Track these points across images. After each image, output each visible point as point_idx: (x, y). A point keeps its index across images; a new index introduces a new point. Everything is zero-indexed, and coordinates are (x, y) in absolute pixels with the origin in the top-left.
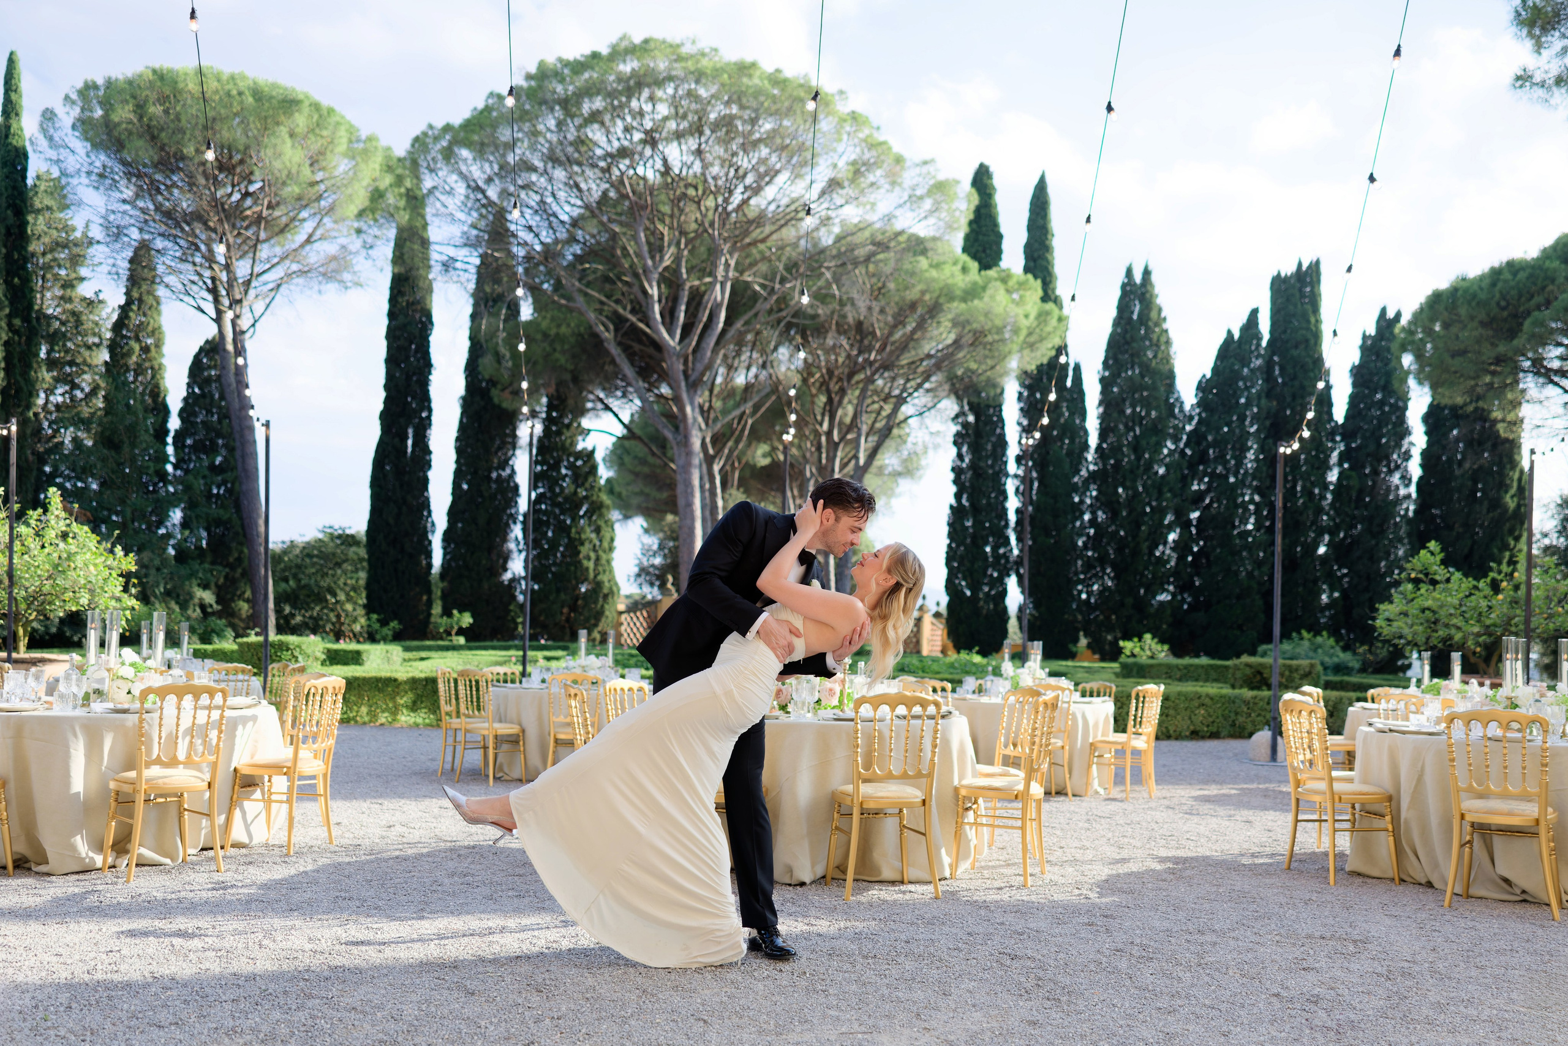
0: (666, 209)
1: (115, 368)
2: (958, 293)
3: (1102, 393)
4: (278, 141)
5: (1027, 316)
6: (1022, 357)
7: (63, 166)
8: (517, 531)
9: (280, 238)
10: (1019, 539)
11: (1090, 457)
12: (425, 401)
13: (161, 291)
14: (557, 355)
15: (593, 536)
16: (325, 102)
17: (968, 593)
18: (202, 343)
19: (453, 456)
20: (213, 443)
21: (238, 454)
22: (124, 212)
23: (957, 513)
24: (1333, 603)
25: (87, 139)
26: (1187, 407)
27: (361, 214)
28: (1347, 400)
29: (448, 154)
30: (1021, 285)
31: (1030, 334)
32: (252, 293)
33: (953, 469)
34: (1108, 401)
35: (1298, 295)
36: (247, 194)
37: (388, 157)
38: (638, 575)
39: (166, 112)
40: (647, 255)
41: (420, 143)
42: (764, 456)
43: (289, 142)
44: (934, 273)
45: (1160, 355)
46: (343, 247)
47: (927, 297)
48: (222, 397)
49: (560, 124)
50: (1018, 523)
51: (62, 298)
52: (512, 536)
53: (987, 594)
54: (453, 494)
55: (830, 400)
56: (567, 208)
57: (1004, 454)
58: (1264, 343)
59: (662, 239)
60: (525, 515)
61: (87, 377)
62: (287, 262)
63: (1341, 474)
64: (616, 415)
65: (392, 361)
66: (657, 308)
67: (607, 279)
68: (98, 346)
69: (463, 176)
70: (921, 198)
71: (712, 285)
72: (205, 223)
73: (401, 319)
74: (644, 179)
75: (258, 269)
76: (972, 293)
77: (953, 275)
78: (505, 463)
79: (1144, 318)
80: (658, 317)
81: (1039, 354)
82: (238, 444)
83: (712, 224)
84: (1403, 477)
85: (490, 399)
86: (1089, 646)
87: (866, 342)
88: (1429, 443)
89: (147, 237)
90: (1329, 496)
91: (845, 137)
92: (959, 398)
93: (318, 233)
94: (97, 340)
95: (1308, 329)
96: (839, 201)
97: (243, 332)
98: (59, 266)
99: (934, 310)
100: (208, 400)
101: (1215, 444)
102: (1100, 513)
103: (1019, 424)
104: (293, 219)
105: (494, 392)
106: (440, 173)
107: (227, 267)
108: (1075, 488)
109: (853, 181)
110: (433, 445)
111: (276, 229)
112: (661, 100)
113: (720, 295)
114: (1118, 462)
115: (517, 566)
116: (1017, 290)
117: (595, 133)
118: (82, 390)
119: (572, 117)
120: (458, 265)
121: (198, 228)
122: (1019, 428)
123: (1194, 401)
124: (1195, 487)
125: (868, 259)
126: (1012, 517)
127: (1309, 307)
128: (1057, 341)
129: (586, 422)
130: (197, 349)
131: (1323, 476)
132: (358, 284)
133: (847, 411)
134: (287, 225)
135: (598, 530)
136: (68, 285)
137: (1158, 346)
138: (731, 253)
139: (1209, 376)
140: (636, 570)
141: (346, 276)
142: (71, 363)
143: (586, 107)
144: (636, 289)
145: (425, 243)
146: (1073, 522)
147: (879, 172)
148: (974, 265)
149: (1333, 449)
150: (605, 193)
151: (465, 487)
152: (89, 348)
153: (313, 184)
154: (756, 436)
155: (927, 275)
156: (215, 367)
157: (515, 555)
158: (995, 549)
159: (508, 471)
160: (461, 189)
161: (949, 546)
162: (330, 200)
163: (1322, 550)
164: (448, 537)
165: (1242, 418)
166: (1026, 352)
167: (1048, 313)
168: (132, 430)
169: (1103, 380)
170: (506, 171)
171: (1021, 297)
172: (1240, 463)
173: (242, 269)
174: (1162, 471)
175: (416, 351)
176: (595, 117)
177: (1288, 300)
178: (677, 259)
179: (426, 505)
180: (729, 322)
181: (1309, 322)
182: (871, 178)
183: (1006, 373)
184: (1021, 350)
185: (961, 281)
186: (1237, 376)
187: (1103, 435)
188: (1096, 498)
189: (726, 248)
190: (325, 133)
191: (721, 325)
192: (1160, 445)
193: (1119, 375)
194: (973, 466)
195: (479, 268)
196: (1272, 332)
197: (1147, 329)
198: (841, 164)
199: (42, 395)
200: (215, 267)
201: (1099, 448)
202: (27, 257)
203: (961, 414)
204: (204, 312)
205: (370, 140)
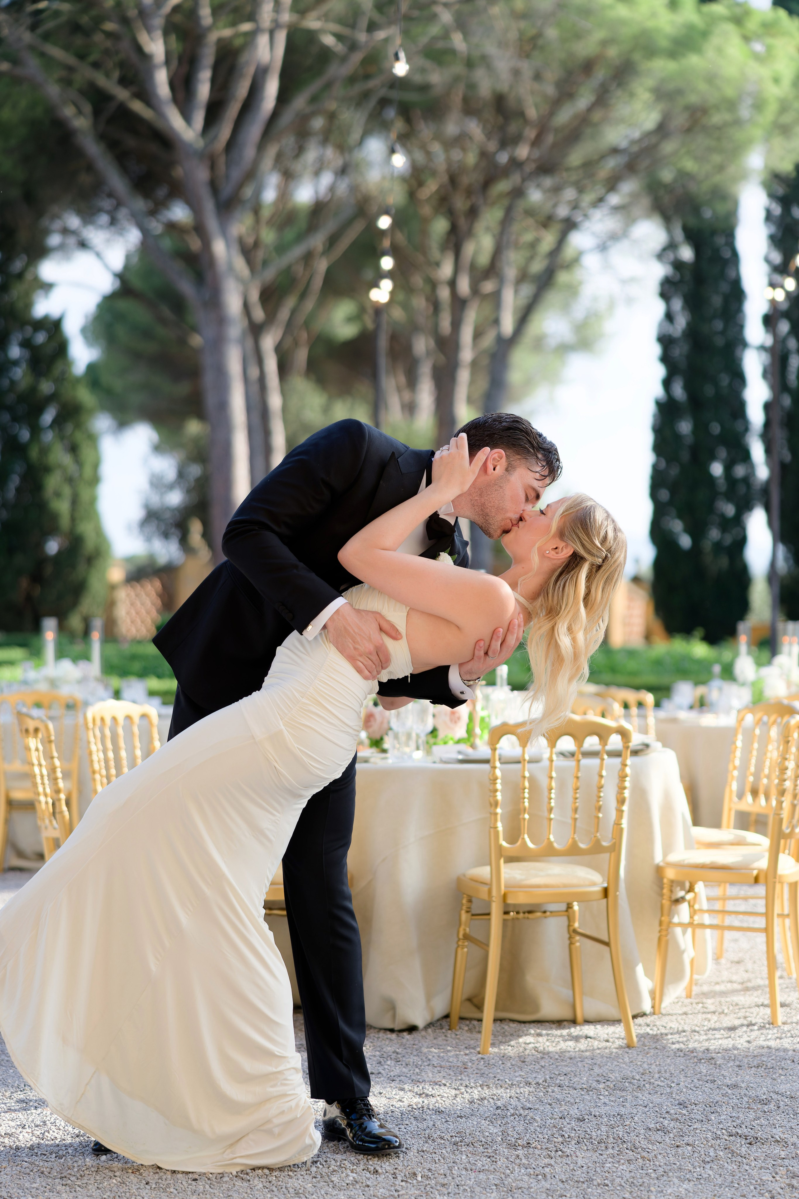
2: (664, 43)
5: (776, 80)
6: (770, 149)
10: (769, 452)
15: (67, 458)
17: (687, 542)
23: (665, 413)
30: (768, 28)
31: (783, 111)
33: (660, 338)
38: (145, 522)
42: (345, 322)
44: (623, 11)
47: (612, 51)
50: (767, 425)
53: (716, 544)
55: (454, 227)
57: (741, 312)
64: (100, 259)
66: (162, 76)
67: (75, 28)
71: (252, 35)
76: (687, 42)
77: (654, 14)
80: (165, 90)
87: (512, 128)
92: (667, 220)
99: (624, 72)
103: (767, 260)
113: (267, 53)
116: (763, 36)
122: (764, 269)
133: (482, 245)
135: (73, 449)
144: (125, 45)
154: (334, 287)
155: (612, 13)
158: (728, 469)
161: (655, 466)
166: (778, 142)
171: (768, 48)
180: (283, 98)
183: (744, 176)
184: (769, 137)
185: (668, 24)
194: (691, 332)
203: (671, 246)
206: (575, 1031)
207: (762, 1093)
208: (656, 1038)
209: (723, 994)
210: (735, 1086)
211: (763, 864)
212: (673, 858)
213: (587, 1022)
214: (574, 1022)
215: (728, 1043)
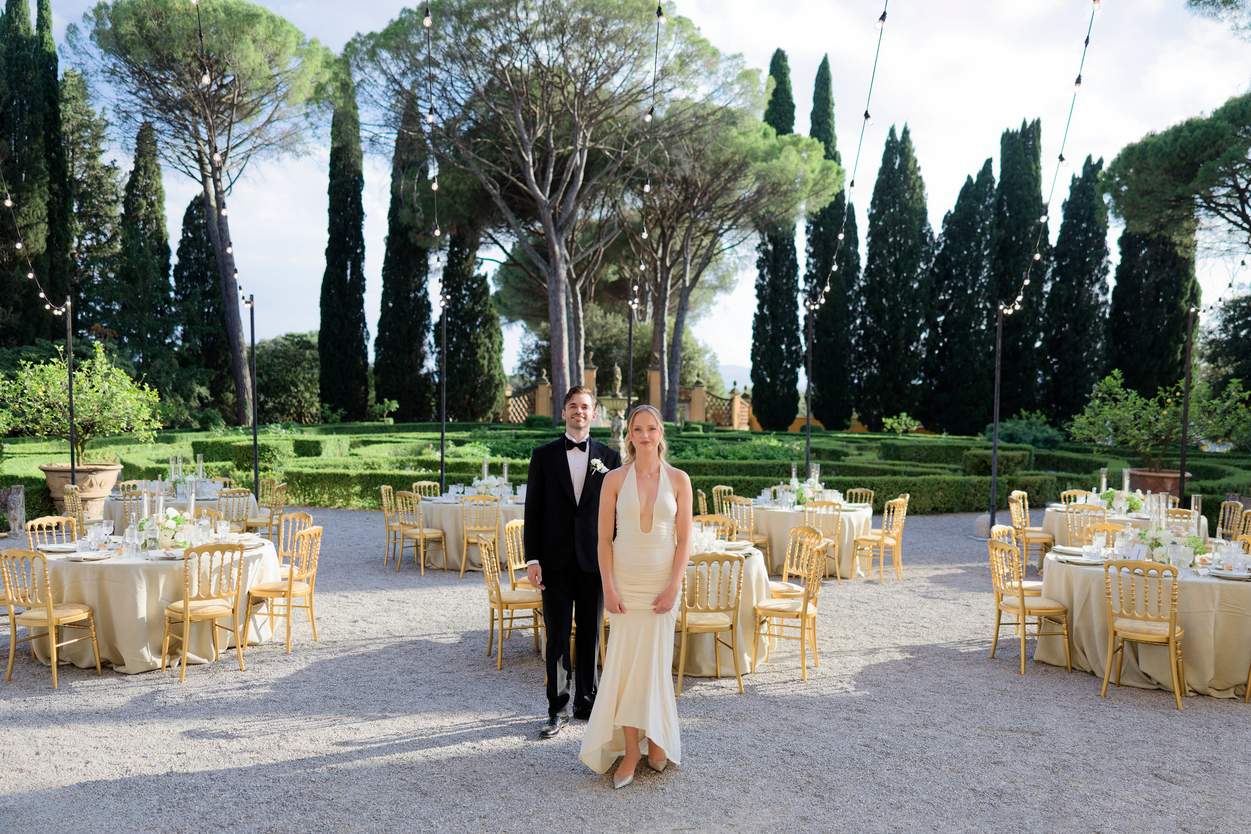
0: (538, 93)
1: (129, 218)
3: (870, 226)
4: (245, 47)
5: (813, 172)
6: (809, 202)
7: (85, 67)
8: (430, 338)
9: (248, 120)
10: (806, 339)
11: (861, 276)
12: (359, 240)
13: (161, 161)
14: (457, 206)
15: (487, 340)
16: (279, 15)
17: (768, 380)
18: (192, 199)
19: (381, 282)
20: (204, 275)
21: (222, 283)
22: (131, 101)
23: (760, 321)
24: (1045, 384)
25: (101, 47)
26: (936, 236)
27: (309, 101)
28: (1059, 228)
29: (373, 55)
30: (809, 147)
31: (815, 184)
32: (228, 162)
33: (757, 287)
34: (875, 234)
35: (1022, 148)
36: (221, 86)
37: (327, 56)
38: (521, 368)
39: (160, 25)
40: (524, 131)
41: (350, 47)
42: (614, 273)
43: (252, 47)
44: (742, 139)
45: (915, 197)
46: (296, 125)
47: (737, 158)
48: (209, 240)
49: (456, 30)
50: (806, 326)
51: (87, 166)
52: (426, 341)
53: (783, 381)
54: (382, 310)
55: (663, 234)
56: (463, 96)
57: (795, 274)
58: (996, 186)
59: (535, 116)
60: (436, 325)
61: (108, 225)
62: (254, 138)
63: (1053, 285)
64: (502, 247)
65: (333, 211)
66: (532, 171)
67: (493, 147)
68: (115, 202)
69: (384, 72)
70: (732, 84)
71: (573, 152)
72: (192, 110)
73: (339, 178)
74: (520, 70)
75: (232, 144)
76: (771, 154)
77: (756, 140)
78: (420, 286)
79: (903, 167)
80: (533, 178)
81: (822, 199)
82: (222, 276)
83: (573, 105)
84: (1101, 288)
85: (408, 239)
86: (859, 419)
87: (691, 190)
88: (1122, 260)
89: (148, 119)
90: (1044, 303)
91: (673, 36)
92: (762, 232)
93: (276, 115)
94: (114, 198)
95: (1030, 174)
96: (669, 85)
97: (222, 192)
98: (85, 142)
99: (743, 166)
100: (198, 243)
101: (957, 264)
102: (868, 319)
103: (807, 251)
104: (257, 106)
105: (411, 234)
106: (367, 70)
107: (209, 142)
108: (849, 299)
109: (681, 70)
110: (366, 274)
111: (245, 112)
112: (532, 9)
113: (579, 160)
114: (883, 280)
115: (430, 364)
116: (807, 150)
117: (483, 35)
118: (105, 235)
119: (465, 24)
120: (381, 140)
121: (187, 115)
122: (806, 255)
123: (941, 231)
124: (942, 297)
125: (691, 131)
126: (802, 322)
127: (1030, 157)
128: (836, 190)
129: (480, 254)
130: (188, 204)
131: (1041, 287)
132: (308, 153)
133: (676, 244)
134: (252, 109)
135: (490, 337)
136: (92, 156)
137: (913, 189)
138: (587, 127)
139: (953, 211)
140: (519, 364)
141: (299, 147)
142: (97, 216)
143: (476, 17)
144: (516, 156)
145: (356, 124)
146: (848, 327)
147: (699, 63)
148: (772, 131)
149: (1048, 267)
150: (491, 82)
151: (391, 305)
152: (109, 204)
153: (271, 78)
154: (608, 259)
155: (737, 140)
156: (203, 217)
157: (429, 355)
158: (788, 347)
159: (422, 292)
160: (382, 81)
161: (754, 345)
162: (284, 90)
163: (1038, 344)
164: (378, 343)
165: (978, 245)
166: (812, 198)
167: (829, 169)
168: (143, 267)
169: (871, 217)
170: (415, 66)
171: (809, 156)
172: (976, 279)
173: (221, 143)
174: (916, 286)
175: (352, 203)
176: (482, 24)
177: (1015, 152)
178: (547, 132)
179: (362, 319)
180: (586, 179)
181: (1031, 169)
182: (694, 67)
183: (798, 214)
184: (808, 197)
185: (762, 145)
186: (973, 211)
187: (871, 259)
188: (866, 306)
189: (583, 124)
190: (279, 39)
191: (580, 183)
192: (915, 266)
193: (884, 213)
194: (771, 283)
195: (397, 141)
196: (1002, 177)
197: (906, 176)
198: (671, 56)
199: (76, 240)
200: (201, 143)
201: (868, 268)
202: (60, 138)
203: (764, 244)
204: (193, 176)
205: (313, 42)
206: (717, 683)
207: (797, 723)
208: (752, 688)
209: (782, 659)
210: (786, 719)
211: (800, 609)
212: (762, 604)
213: (723, 677)
214: (717, 677)
215: (783, 692)
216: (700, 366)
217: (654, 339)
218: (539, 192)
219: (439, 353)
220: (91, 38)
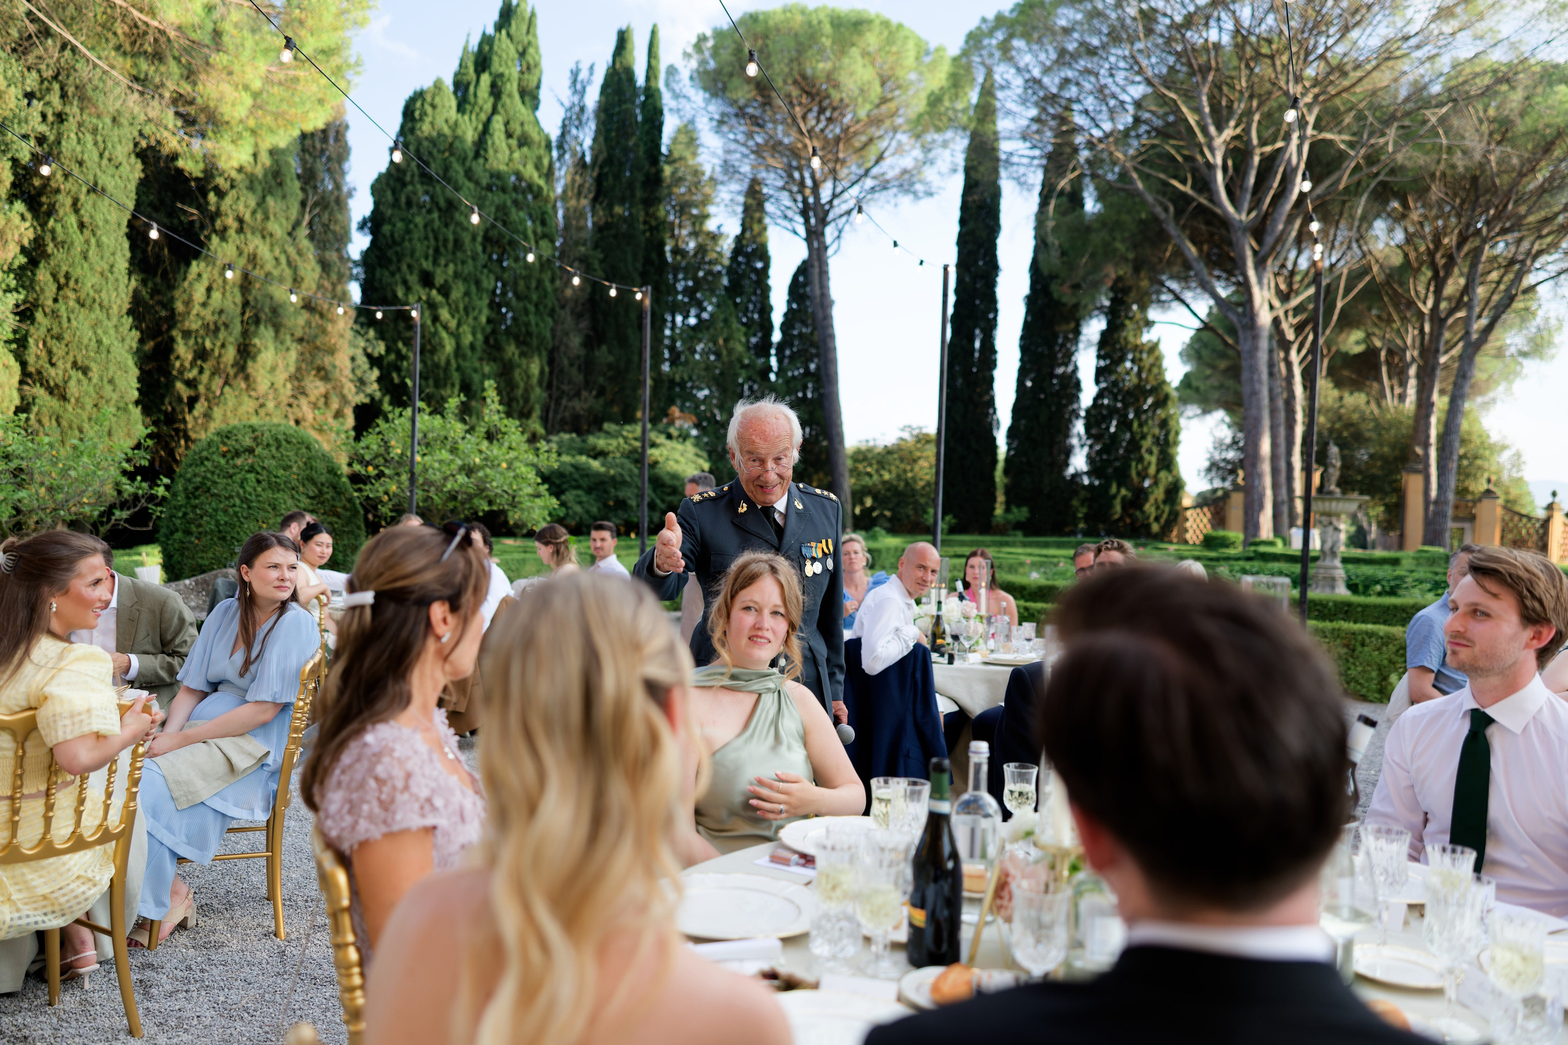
0: (1235, 72)
4: (852, 62)
8: (1079, 427)
12: (991, 302)
13: (768, 220)
14: (1117, 244)
15: (1157, 430)
16: (895, 20)
19: (1018, 355)
20: (808, 352)
21: (824, 361)
22: (739, 153)
25: (702, 88)
27: (919, 120)
29: (1005, 48)
32: (834, 211)
38: (1209, 470)
40: (1210, 124)
41: (974, 40)
43: (860, 61)
48: (813, 310)
51: (694, 234)
52: (1075, 431)
54: (1018, 391)
55: (1436, 274)
56: (1129, 88)
60: (1088, 411)
62: (865, 179)
64: (1188, 306)
66: (1221, 180)
68: (720, 273)
69: (1019, 70)
71: (1286, 148)
73: (971, 225)
74: (1216, 44)
75: (839, 188)
78: (1067, 360)
80: (1222, 190)
85: (1052, 295)
89: (756, 172)
93: (891, 149)
94: (719, 268)
97: (826, 248)
98: (692, 206)
100: (803, 314)
107: (814, 190)
110: (998, 345)
113: (1296, 157)
115: (1079, 462)
120: (1015, 159)
129: (1153, 314)
132: (930, 194)
135: (1162, 425)
140: (1207, 464)
144: (1199, 162)
150: (1171, 67)
151: (1029, 384)
154: (1347, 321)
157: (1077, 450)
159: (1070, 368)
160: (1018, 83)
164: (1012, 433)
170: (1064, 58)
175: (984, 255)
178: (1246, 127)
179: (991, 403)
190: (894, 49)
200: (805, 191)
204: (795, 233)
205: (937, 50)
216: (1494, 468)
217: (1416, 429)
218: (1230, 209)
219: (1091, 447)
220: (691, 78)
